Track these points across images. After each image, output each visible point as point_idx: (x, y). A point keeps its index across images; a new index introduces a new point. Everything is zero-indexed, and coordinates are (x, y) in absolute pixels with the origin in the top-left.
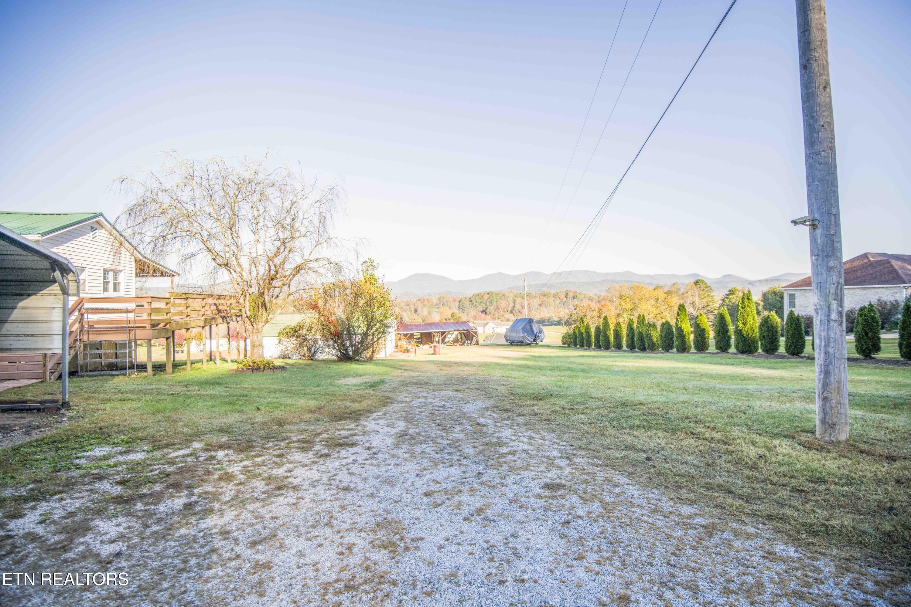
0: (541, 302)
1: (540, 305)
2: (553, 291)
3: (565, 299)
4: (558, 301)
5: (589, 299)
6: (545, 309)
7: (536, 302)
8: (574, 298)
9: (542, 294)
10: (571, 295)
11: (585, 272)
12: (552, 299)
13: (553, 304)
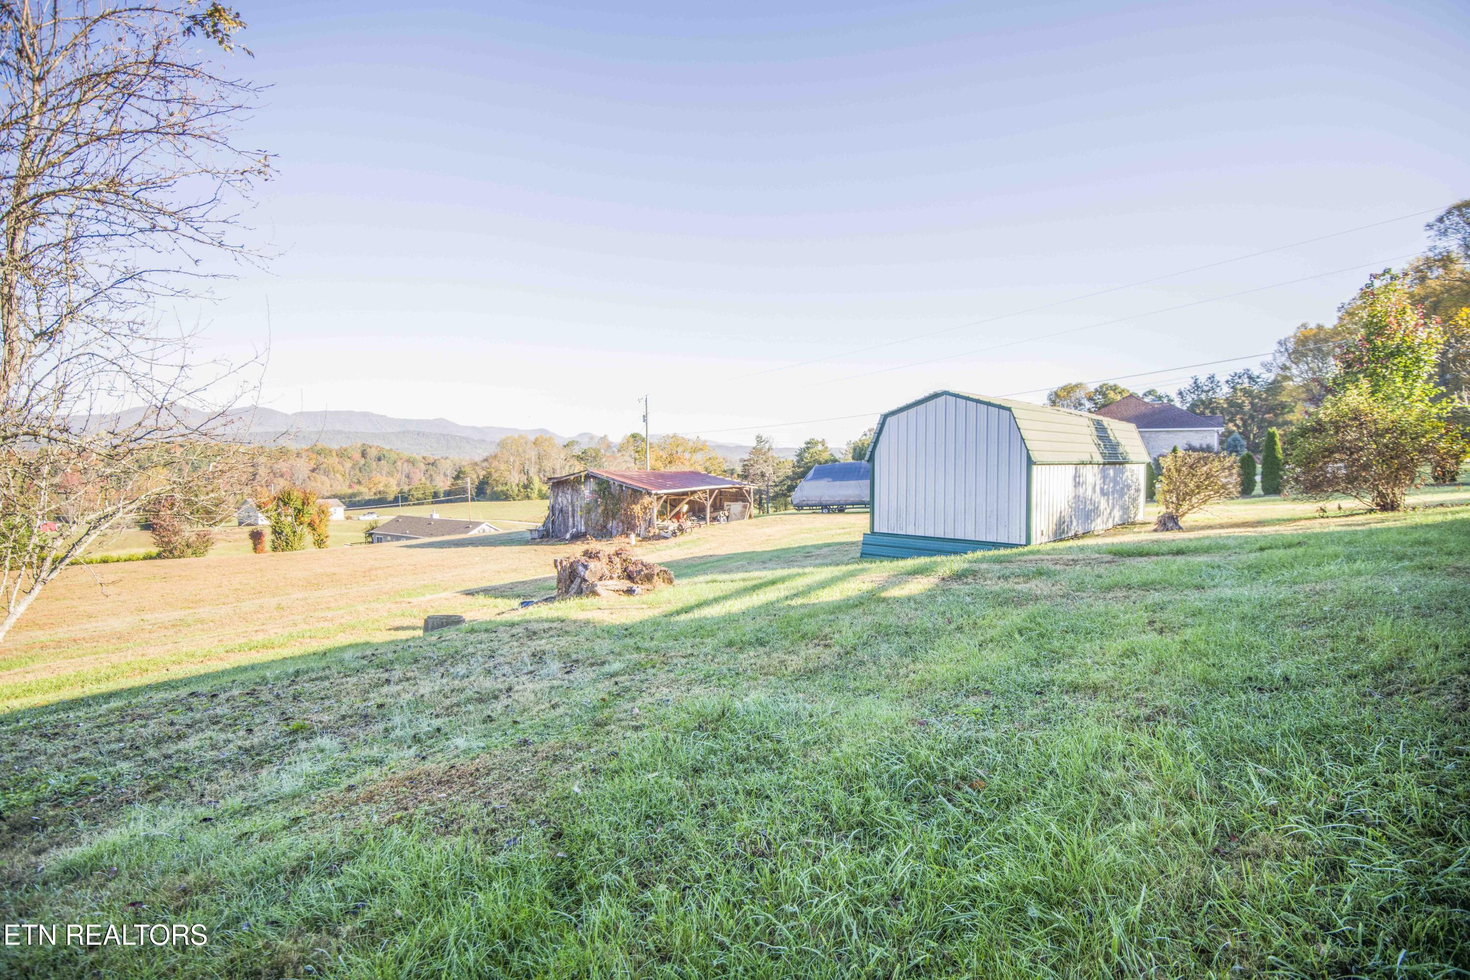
0: (312, 465)
1: (313, 470)
2: (335, 446)
3: (362, 461)
4: (348, 464)
5: (408, 461)
6: (325, 478)
7: (303, 467)
8: (379, 459)
9: (311, 449)
10: (373, 453)
11: (365, 415)
12: (333, 460)
13: (340, 467)
